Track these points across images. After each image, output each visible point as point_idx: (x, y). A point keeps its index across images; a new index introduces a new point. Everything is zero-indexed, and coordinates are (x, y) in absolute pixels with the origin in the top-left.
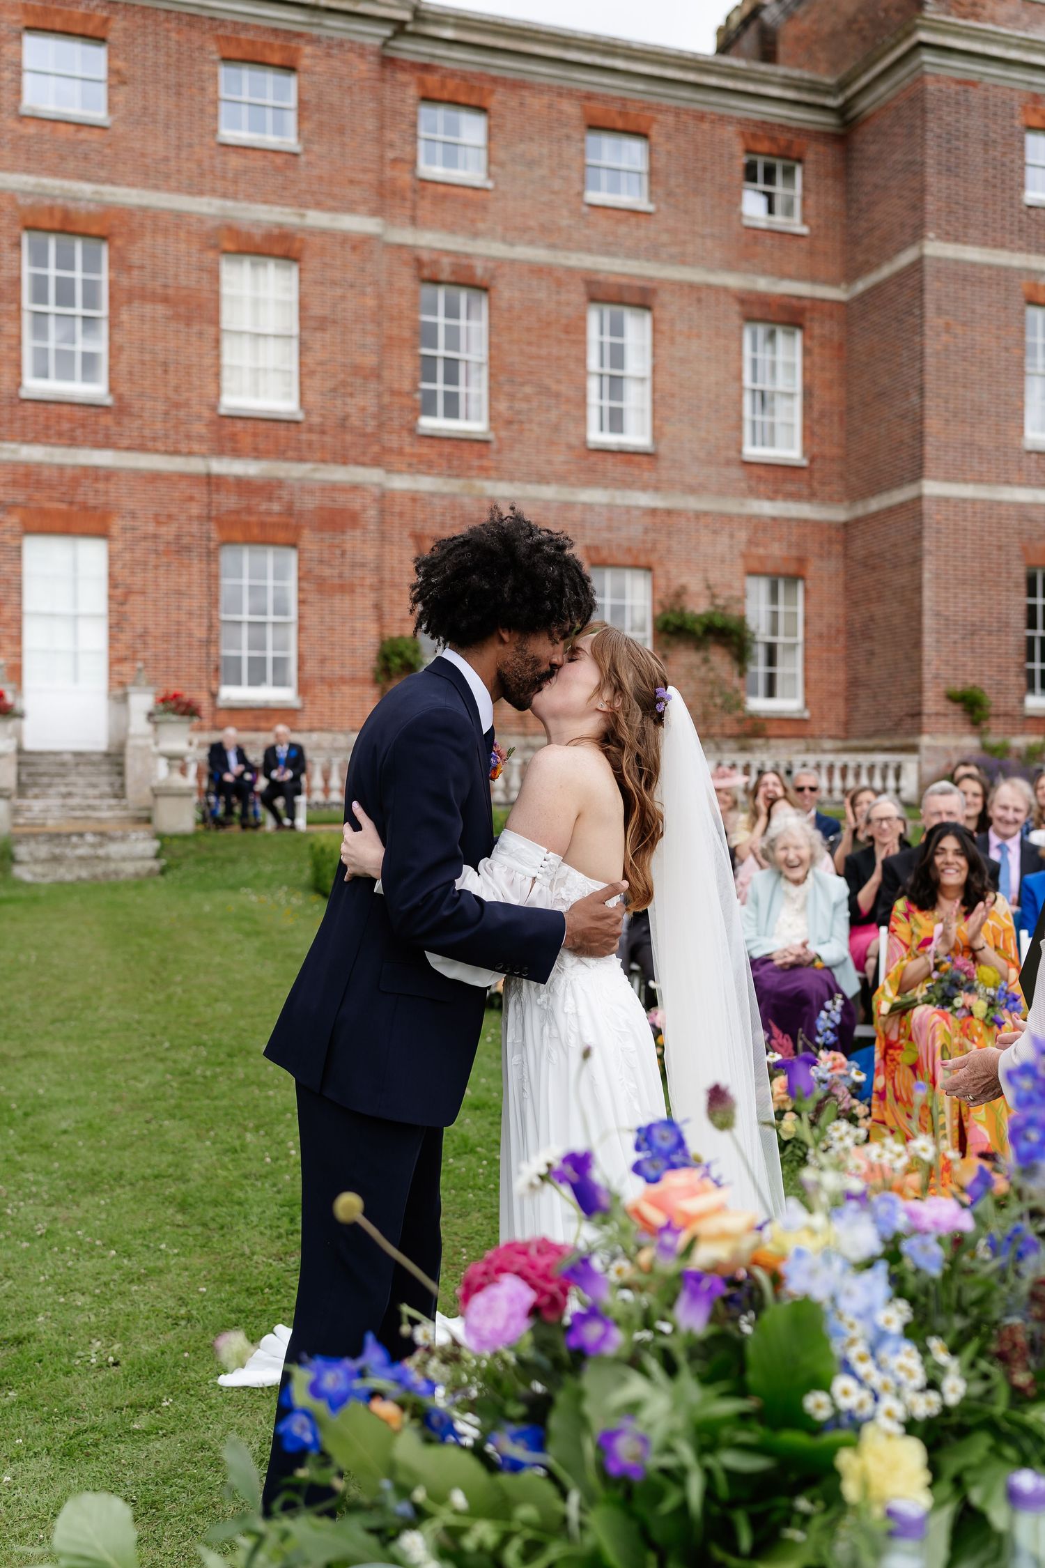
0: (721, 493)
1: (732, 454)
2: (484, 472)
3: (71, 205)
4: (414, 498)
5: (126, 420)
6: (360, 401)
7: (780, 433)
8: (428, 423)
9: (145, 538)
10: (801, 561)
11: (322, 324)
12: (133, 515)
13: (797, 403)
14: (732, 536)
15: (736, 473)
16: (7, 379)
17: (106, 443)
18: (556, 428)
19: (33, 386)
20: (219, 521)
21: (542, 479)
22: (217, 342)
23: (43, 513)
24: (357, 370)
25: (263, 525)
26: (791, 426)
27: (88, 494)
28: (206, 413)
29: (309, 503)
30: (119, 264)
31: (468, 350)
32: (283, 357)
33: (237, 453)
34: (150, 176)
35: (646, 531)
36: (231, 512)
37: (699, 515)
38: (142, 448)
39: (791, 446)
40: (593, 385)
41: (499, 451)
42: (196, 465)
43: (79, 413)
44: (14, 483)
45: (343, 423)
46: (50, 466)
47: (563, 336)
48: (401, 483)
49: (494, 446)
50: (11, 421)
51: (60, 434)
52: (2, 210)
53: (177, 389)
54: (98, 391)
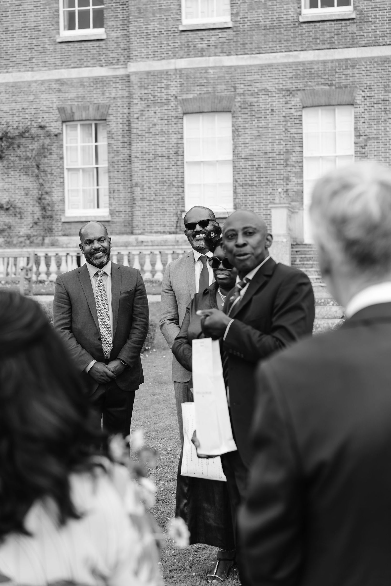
5: (365, 26)
9: (378, 103)
12: (370, 88)
16: (292, 13)
17: (354, 44)
19: (308, 13)
23: (314, 93)
27: (341, 79)
38: (376, 44)
43: (335, 26)
44: (297, 76)
46: (318, 62)
50: (295, 38)
51: (323, 42)
54: (347, 11)
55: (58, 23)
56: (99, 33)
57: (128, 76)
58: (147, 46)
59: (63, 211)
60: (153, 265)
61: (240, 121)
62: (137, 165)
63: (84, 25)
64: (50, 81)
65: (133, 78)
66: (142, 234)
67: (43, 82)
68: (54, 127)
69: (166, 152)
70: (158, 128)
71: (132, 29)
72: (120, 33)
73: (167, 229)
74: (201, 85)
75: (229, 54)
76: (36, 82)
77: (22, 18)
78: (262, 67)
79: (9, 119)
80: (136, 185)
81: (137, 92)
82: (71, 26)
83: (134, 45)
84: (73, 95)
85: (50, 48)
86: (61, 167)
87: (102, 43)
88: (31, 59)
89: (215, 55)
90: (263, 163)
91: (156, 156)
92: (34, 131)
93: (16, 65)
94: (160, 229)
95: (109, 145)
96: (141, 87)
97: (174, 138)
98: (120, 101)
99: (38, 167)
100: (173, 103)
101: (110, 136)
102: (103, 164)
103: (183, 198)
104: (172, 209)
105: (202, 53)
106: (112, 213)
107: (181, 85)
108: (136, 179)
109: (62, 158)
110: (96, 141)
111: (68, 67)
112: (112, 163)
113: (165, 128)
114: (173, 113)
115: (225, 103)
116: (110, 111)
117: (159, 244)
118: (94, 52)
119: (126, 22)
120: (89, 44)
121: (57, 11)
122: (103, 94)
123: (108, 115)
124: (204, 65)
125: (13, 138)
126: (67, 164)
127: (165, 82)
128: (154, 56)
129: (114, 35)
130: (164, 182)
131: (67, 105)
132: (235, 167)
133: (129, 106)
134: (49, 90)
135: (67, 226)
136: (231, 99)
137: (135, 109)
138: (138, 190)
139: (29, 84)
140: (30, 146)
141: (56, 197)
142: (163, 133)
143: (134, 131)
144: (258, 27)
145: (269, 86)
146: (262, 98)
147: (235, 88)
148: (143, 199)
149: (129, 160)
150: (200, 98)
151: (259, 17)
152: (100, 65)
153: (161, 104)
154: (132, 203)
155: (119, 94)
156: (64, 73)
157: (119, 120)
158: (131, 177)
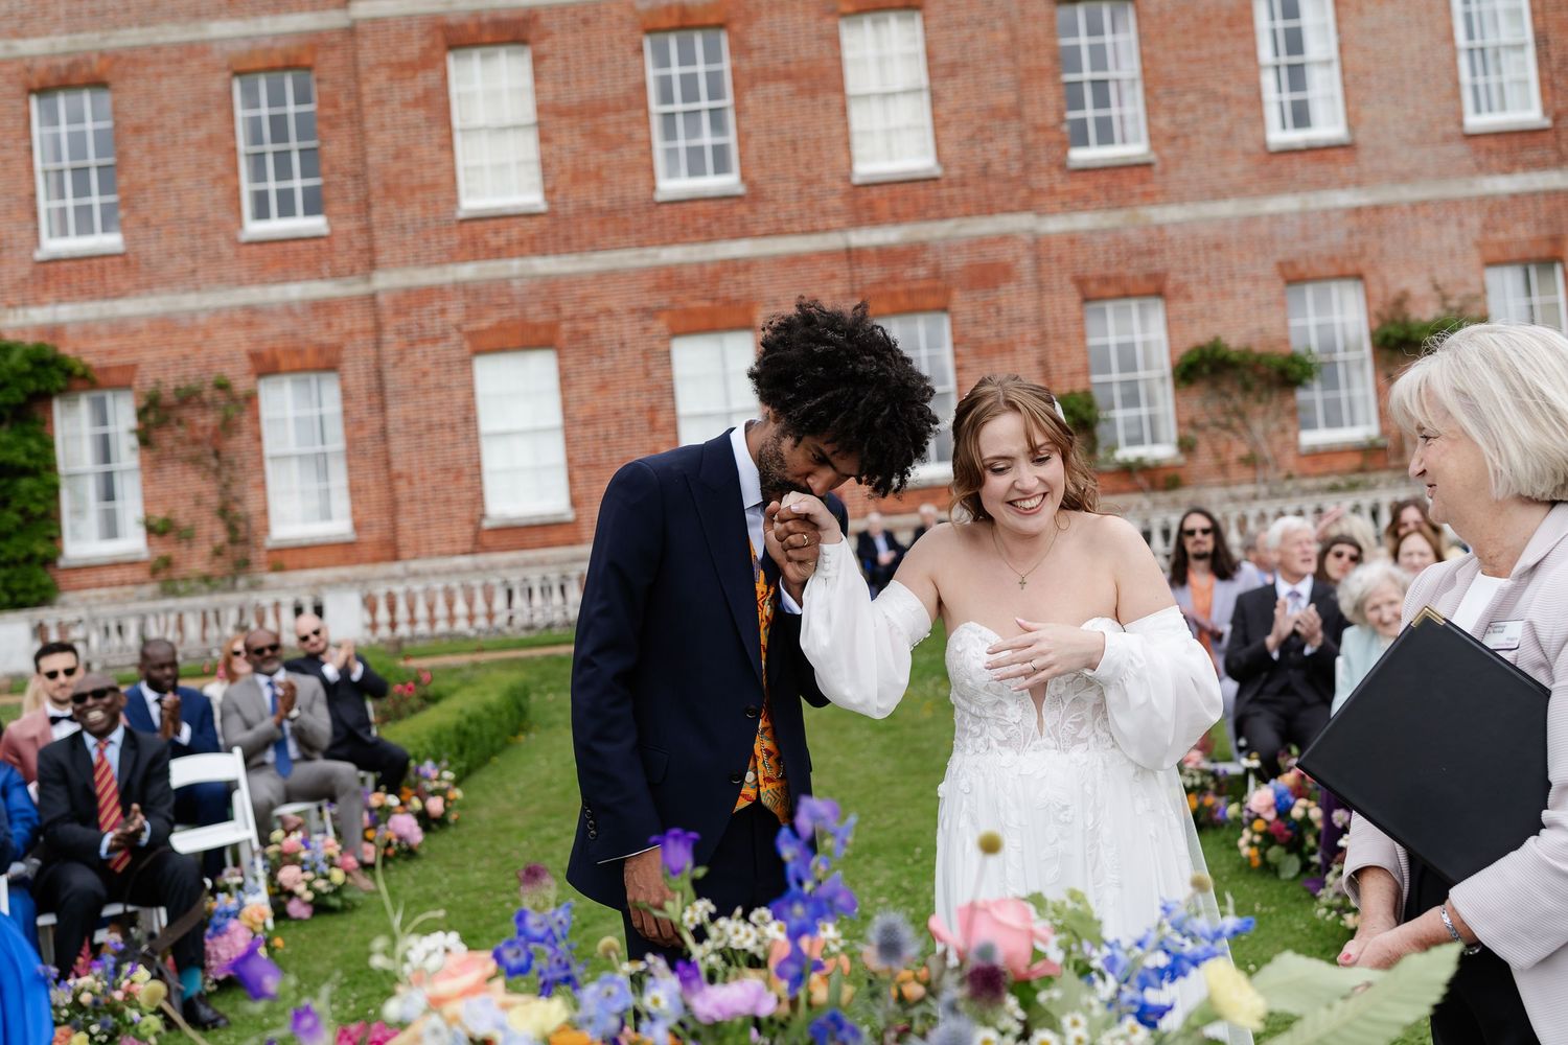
0: (1442, 175)
1: (1451, 128)
2: (1149, 197)
4: (1072, 239)
5: (760, 207)
6: (1001, 144)
7: (1512, 95)
8: (1079, 155)
10: (1555, 240)
11: (952, 70)
13: (1530, 54)
14: (1461, 224)
15: (1458, 149)
16: (642, 186)
17: (744, 233)
18: (1228, 135)
19: (667, 187)
21: (1218, 195)
22: (844, 110)
23: (688, 313)
24: (994, 112)
25: (909, 293)
26: (1525, 83)
27: (729, 289)
28: (840, 186)
29: (957, 262)
30: (740, 49)
31: (1117, 67)
32: (915, 114)
33: (875, 221)
35: (1351, 234)
36: (874, 284)
37: (1414, 207)
38: (779, 232)
39: (1527, 106)
40: (1268, 80)
41: (1164, 172)
42: (834, 241)
43: (713, 206)
44: (658, 288)
45: (985, 172)
46: (690, 265)
47: (1225, 31)
48: (1055, 225)
49: (1157, 168)
50: (650, 226)
51: (697, 232)
52: (621, 19)
53: (808, 166)
54: (730, 182)
55: (239, 210)
56: (317, 224)
57: (372, 298)
58: (403, 244)
59: (266, 529)
60: (450, 607)
61: (570, 362)
62: (398, 445)
63: (286, 210)
64: (231, 309)
65: (382, 299)
66: (415, 558)
67: (218, 311)
68: (241, 385)
69: (447, 419)
70: (431, 380)
71: (376, 215)
72: (351, 225)
73: (459, 547)
74: (500, 306)
75: (544, 254)
76: (206, 310)
77: (173, 203)
78: (600, 277)
79: (159, 376)
80: (399, 476)
81: (391, 324)
82: (262, 213)
83: (382, 239)
84: (275, 330)
85: (228, 252)
86: (260, 453)
87: (323, 243)
88: (194, 272)
89: (522, 255)
90: (613, 430)
91: (430, 428)
92: (207, 395)
93: (168, 283)
94: (447, 548)
95: (346, 413)
96: (398, 312)
97: (460, 397)
98: (359, 339)
99: (217, 454)
100: (455, 337)
101: (346, 396)
102: (336, 443)
103: (481, 494)
104: (465, 514)
105: (497, 253)
106: (357, 527)
107: (467, 307)
108: (397, 467)
109: (258, 438)
110: (320, 405)
111: (263, 282)
112: (352, 444)
113: (444, 380)
114: (456, 354)
115: (542, 334)
116: (344, 354)
117: (448, 573)
118: (309, 256)
119: (365, 206)
120: (301, 245)
121: (237, 190)
122: (329, 325)
123: (340, 360)
124: (503, 273)
125: (170, 408)
126: (270, 447)
127: (437, 304)
128: (419, 260)
129: (342, 227)
130: (446, 470)
131: (266, 347)
132: (567, 439)
133: (378, 344)
134: (231, 323)
135: (277, 555)
136: (553, 327)
137: (389, 350)
138: (402, 486)
139: (193, 314)
140: (201, 421)
141: (252, 505)
143: (390, 387)
144: (589, 210)
145: (613, 303)
146: (604, 323)
147: (557, 309)
148: (412, 500)
149: (384, 434)
150: (500, 328)
151: (589, 194)
152: (322, 278)
153: (435, 340)
154: (393, 507)
155: (359, 325)
156: (255, 295)
157: (361, 368)
158: (388, 463)
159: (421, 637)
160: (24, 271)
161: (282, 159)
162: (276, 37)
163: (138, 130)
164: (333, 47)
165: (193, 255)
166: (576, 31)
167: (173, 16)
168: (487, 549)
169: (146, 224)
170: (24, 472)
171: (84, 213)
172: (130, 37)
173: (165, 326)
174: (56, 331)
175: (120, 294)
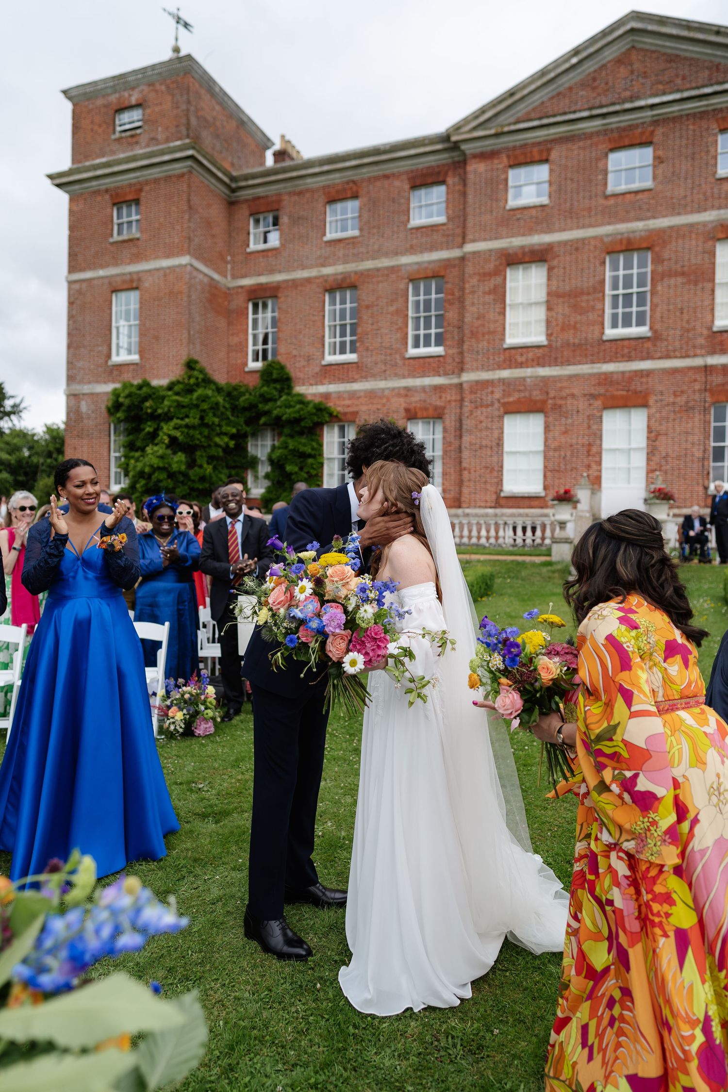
3: (631, 235)
5: (658, 343)
9: (668, 405)
12: (662, 393)
16: (597, 332)
17: (649, 357)
19: (610, 333)
20: (711, 392)
22: (713, 291)
23: (613, 397)
27: (637, 385)
28: (705, 332)
30: (658, 260)
33: (724, 351)
34: (675, 209)
36: (718, 385)
38: (668, 357)
42: (698, 362)
43: (633, 343)
44: (599, 384)
46: (617, 373)
50: (598, 353)
51: (623, 356)
52: (595, 247)
53: (688, 322)
54: (643, 330)
55: (406, 343)
56: (439, 350)
57: (461, 385)
58: (477, 360)
60: (479, 532)
61: (551, 419)
62: (466, 454)
63: (427, 344)
64: (399, 388)
65: (465, 386)
66: (468, 507)
67: (393, 389)
69: (489, 444)
70: (484, 424)
71: (466, 347)
72: (454, 351)
73: (489, 504)
74: (520, 391)
75: (544, 366)
76: (388, 388)
77: (379, 340)
78: (570, 377)
79: (367, 417)
80: (465, 469)
81: (468, 397)
82: (417, 345)
83: (468, 358)
84: (417, 399)
85: (400, 362)
87: (441, 359)
88: (385, 371)
89: (532, 367)
90: (569, 454)
91: (481, 447)
93: (374, 376)
94: (483, 504)
95: (444, 438)
96: (472, 392)
97: (496, 433)
98: (453, 404)
100: (497, 405)
101: (445, 430)
103: (502, 480)
104: (493, 489)
105: (521, 365)
107: (504, 391)
108: (464, 465)
110: (434, 434)
111: (414, 377)
112: (445, 452)
113: (489, 425)
114: (496, 413)
115: (539, 406)
116: (446, 411)
117: (482, 516)
118: (435, 365)
119: (461, 342)
120: (431, 360)
121: (407, 334)
122: (441, 397)
123: (444, 414)
124: (522, 375)
127: (490, 389)
128: (484, 368)
129: (451, 352)
130: (486, 467)
131: (412, 406)
132: (545, 457)
133: (461, 407)
134: (399, 395)
136: (544, 402)
137: (466, 410)
138: (466, 473)
139: (383, 390)
142: (487, 428)
143: (464, 427)
144: (568, 344)
145: (576, 391)
146: (570, 401)
147: (547, 393)
148: (469, 480)
149: (460, 450)
150: (518, 401)
151: (570, 336)
152: (439, 376)
153: (487, 406)
154: (460, 483)
155: (453, 398)
156: (410, 382)
157: (453, 418)
158: (460, 463)
159: (464, 544)
160: (317, 369)
161: (428, 319)
162: (430, 262)
163: (368, 307)
164: (454, 266)
165: (385, 364)
166: (571, 254)
167: (386, 255)
168: (502, 507)
169: (367, 349)
170: (310, 456)
171: (343, 344)
172: (369, 265)
173: (371, 395)
174: (327, 396)
175: (354, 381)
